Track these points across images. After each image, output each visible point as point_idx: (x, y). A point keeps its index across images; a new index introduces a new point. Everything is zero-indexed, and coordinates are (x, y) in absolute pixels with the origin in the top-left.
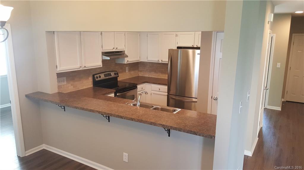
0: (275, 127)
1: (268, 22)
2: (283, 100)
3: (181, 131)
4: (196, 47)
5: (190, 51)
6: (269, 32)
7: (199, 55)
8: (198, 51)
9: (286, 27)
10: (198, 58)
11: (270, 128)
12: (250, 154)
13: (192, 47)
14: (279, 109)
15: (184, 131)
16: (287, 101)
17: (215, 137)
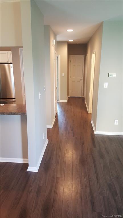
0: (64, 111)
1: (53, 45)
2: (68, 96)
3: (5, 114)
4: (10, 62)
5: (6, 65)
6: (54, 52)
7: (12, 68)
8: (11, 65)
9: (65, 50)
10: (12, 69)
11: (61, 112)
12: (51, 127)
13: (7, 62)
14: (66, 101)
15: (7, 114)
16: (70, 97)
17: (26, 114)
